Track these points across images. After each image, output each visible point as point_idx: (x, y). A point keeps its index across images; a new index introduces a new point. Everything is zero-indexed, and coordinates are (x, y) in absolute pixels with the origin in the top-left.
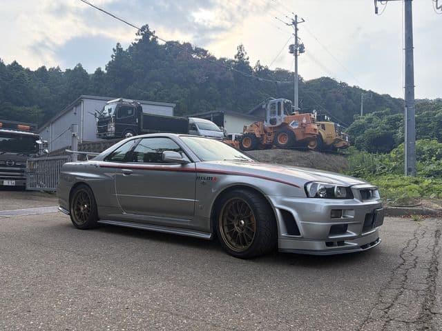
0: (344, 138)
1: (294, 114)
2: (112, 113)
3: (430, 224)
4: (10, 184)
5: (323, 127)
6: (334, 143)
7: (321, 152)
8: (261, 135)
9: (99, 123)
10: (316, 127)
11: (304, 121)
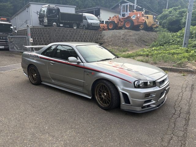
0: (157, 23)
1: (134, 12)
2: (45, 13)
3: (190, 78)
4: (2, 48)
5: (147, 17)
6: (152, 26)
7: (146, 30)
8: (118, 22)
9: (39, 18)
10: (144, 18)
11: (139, 15)
